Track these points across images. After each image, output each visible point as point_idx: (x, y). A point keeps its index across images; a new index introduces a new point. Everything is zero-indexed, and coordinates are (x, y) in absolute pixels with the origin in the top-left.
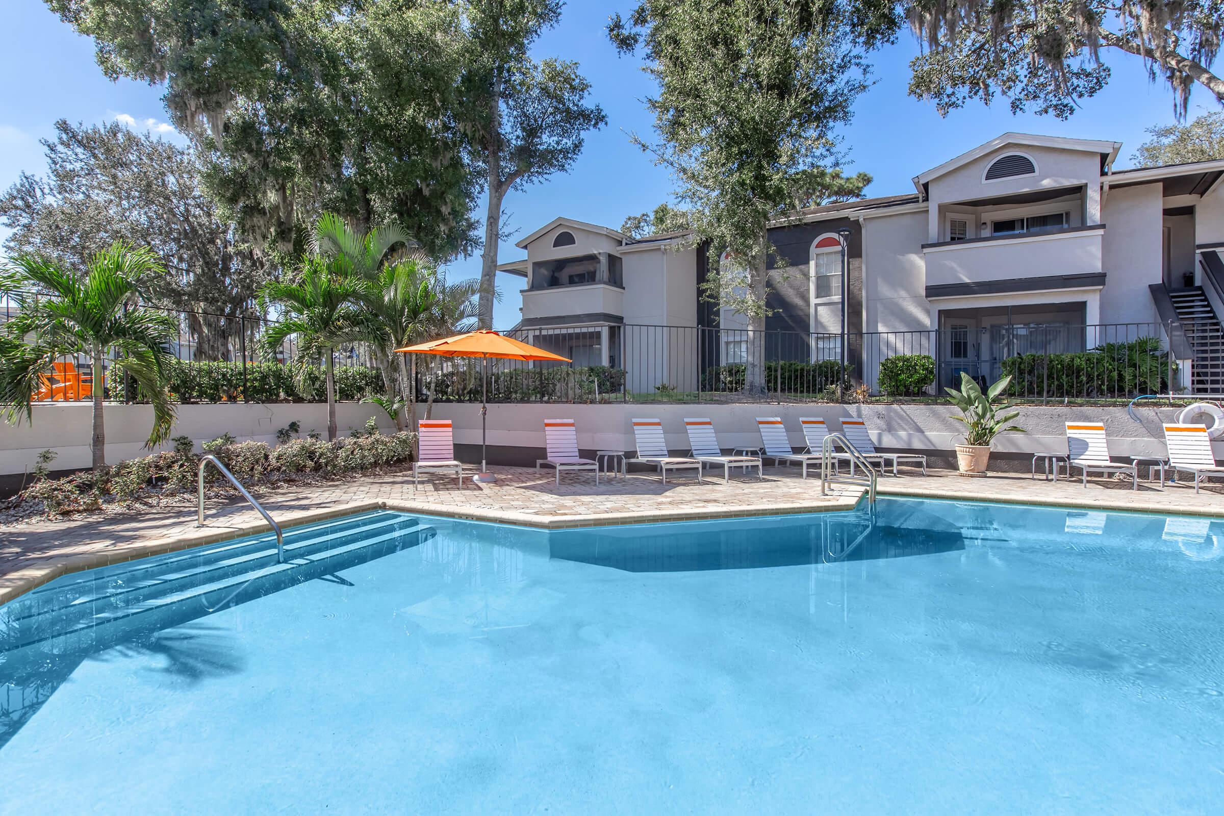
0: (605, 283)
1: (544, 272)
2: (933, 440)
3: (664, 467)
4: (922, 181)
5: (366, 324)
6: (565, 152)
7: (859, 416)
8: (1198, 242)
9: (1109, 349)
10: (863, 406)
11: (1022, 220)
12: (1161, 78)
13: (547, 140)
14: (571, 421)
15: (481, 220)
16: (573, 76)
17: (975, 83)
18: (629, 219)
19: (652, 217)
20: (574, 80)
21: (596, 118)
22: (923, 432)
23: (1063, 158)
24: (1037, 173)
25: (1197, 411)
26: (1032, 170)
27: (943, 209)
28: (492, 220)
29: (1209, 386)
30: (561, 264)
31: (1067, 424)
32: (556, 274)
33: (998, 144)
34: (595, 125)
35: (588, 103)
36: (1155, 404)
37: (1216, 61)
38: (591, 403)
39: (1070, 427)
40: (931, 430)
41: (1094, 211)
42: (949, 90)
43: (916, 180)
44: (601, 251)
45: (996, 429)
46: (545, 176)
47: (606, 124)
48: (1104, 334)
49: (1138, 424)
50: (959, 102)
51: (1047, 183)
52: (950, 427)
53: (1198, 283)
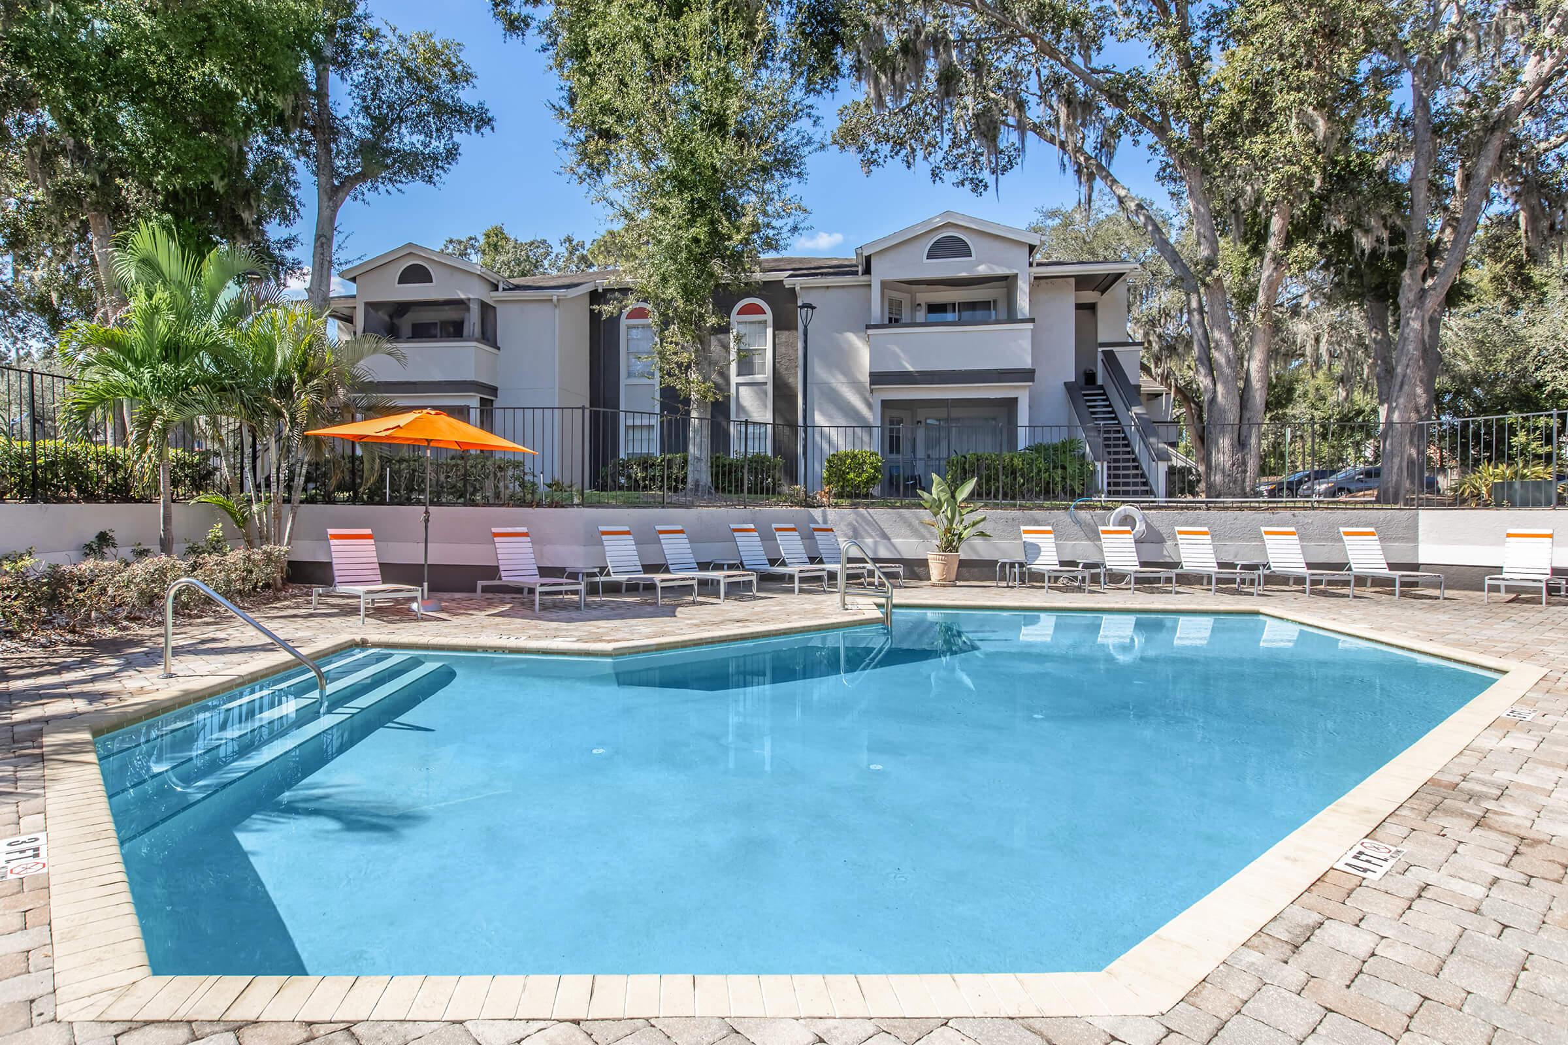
0: (477, 340)
1: (383, 316)
2: (899, 547)
3: (659, 585)
4: (866, 254)
5: (237, 391)
6: (434, 158)
7: (825, 522)
8: (1099, 341)
9: (1036, 449)
10: (829, 511)
11: (954, 305)
12: (1070, 170)
13: (408, 138)
14: (524, 529)
15: (299, 238)
16: (454, 61)
17: (899, 144)
18: (451, 241)
19: (482, 240)
20: (455, 66)
21: (480, 119)
22: (889, 539)
23: (997, 245)
24: (973, 258)
25: (1123, 513)
26: (968, 254)
27: (885, 285)
28: (323, 239)
29: (1121, 488)
30: (401, 308)
31: (1023, 528)
32: (396, 321)
33: (939, 222)
34: (478, 128)
35: (467, 96)
36: (1089, 507)
37: (1114, 162)
38: (537, 506)
39: (1026, 532)
40: (898, 536)
41: (1023, 303)
42: (872, 147)
43: (859, 251)
44: (471, 296)
45: (965, 534)
46: (398, 185)
47: (493, 129)
48: (1032, 435)
49: (1077, 528)
50: (881, 161)
51: (982, 270)
52: (916, 533)
53: (1100, 382)
